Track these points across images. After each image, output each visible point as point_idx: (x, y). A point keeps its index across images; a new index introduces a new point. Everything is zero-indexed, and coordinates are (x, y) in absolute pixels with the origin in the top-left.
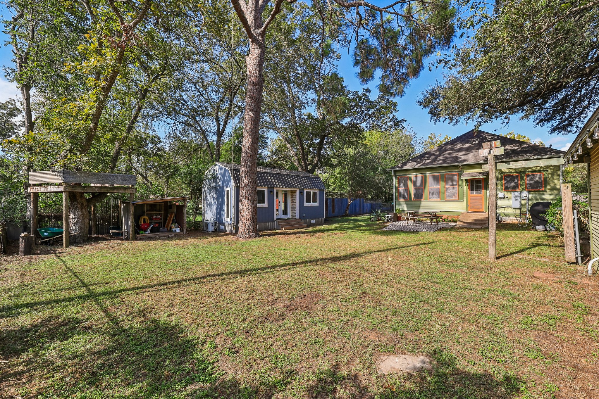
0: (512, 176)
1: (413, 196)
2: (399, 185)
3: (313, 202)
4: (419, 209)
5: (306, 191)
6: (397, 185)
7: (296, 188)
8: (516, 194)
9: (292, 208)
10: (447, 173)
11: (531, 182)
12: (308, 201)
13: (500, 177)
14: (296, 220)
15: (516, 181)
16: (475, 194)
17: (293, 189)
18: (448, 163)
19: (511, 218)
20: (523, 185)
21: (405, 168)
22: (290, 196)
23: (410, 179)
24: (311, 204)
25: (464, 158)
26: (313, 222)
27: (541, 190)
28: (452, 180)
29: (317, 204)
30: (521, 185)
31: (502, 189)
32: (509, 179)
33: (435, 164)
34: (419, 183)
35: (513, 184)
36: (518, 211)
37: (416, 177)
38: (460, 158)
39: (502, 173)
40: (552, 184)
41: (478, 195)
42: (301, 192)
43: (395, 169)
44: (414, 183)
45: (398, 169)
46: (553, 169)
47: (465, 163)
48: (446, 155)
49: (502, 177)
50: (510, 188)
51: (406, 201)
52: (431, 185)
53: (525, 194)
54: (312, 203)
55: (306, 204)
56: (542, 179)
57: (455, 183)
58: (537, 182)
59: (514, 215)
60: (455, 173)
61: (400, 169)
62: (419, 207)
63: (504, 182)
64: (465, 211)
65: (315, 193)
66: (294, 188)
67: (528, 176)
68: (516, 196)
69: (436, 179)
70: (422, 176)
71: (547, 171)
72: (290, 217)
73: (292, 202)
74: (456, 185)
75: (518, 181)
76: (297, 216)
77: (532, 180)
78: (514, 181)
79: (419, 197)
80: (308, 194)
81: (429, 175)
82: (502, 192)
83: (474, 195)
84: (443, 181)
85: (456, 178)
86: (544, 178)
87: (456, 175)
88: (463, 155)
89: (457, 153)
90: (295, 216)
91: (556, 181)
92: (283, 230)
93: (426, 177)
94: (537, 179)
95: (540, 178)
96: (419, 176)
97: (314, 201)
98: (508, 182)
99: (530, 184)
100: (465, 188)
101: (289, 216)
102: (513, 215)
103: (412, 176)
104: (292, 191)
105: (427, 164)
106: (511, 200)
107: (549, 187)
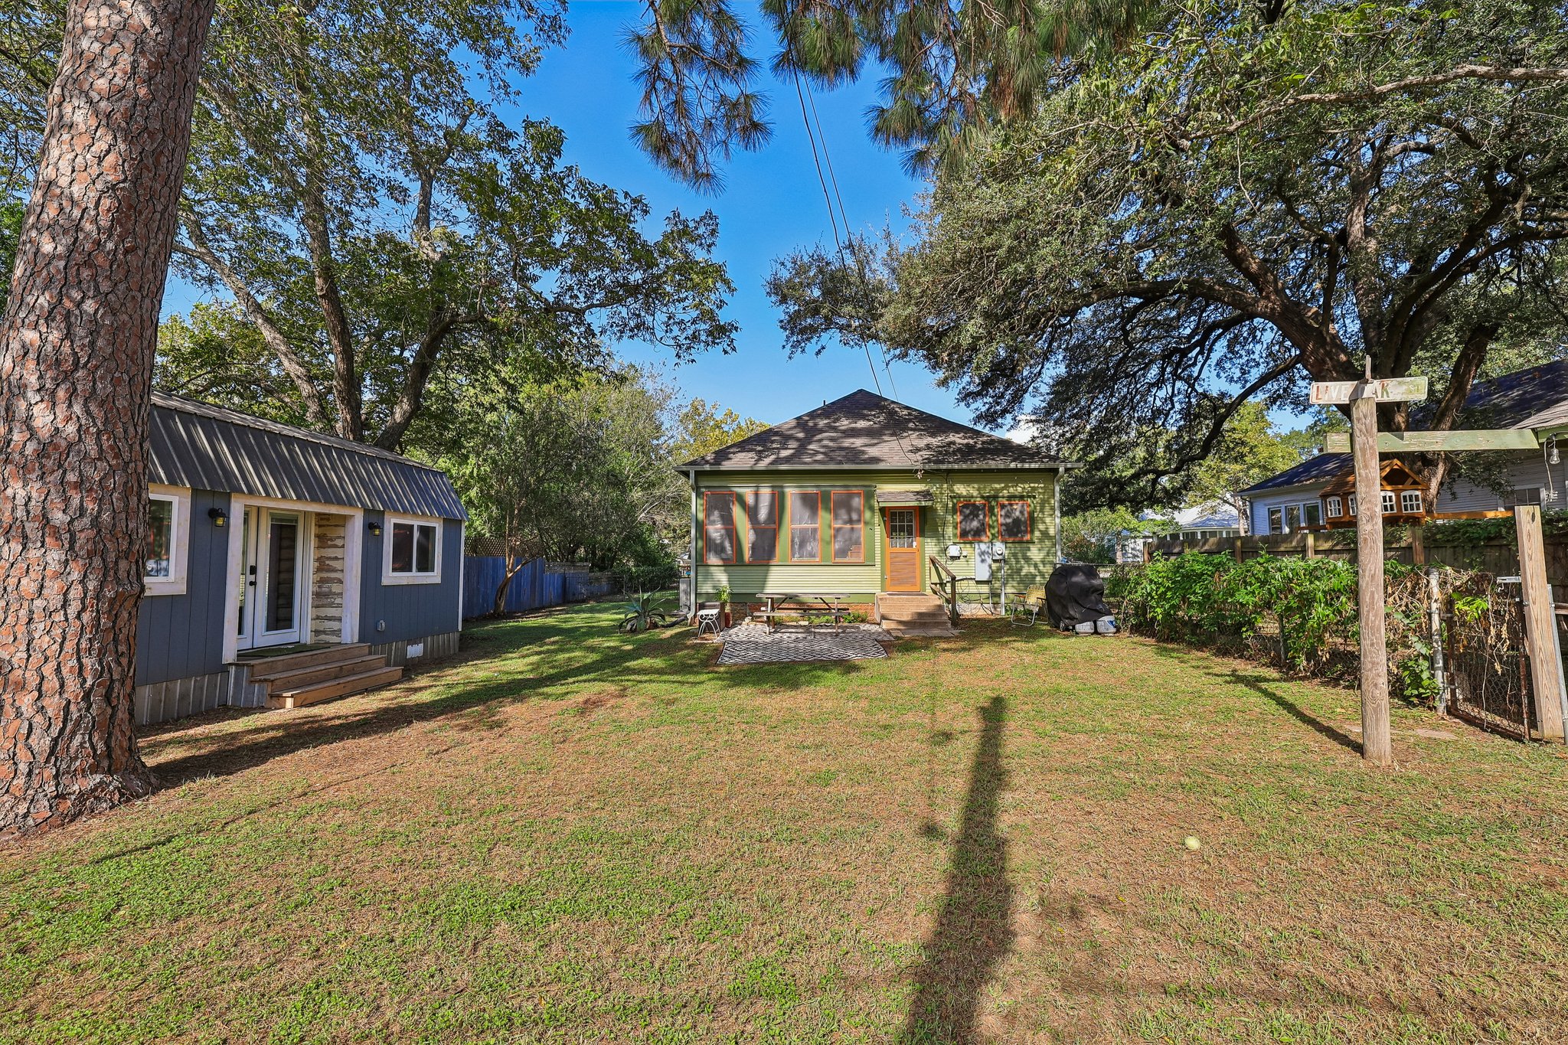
0: (974, 505)
1: (747, 554)
2: (708, 516)
3: (419, 570)
4: (763, 587)
5: (391, 521)
6: (701, 516)
7: (351, 504)
8: (983, 547)
9: (317, 595)
10: (835, 489)
11: (1009, 521)
12: (402, 563)
13: (950, 505)
14: (346, 651)
15: (981, 517)
16: (900, 546)
17: (333, 510)
18: (840, 462)
19: (973, 605)
20: (994, 528)
21: (727, 466)
22: (313, 542)
23: (741, 499)
24: (413, 577)
25: (873, 452)
26: (415, 650)
27: (1025, 539)
28: (849, 510)
29: (434, 577)
30: (991, 527)
31: (955, 535)
32: (968, 512)
33: (807, 463)
34: (763, 514)
35: (975, 524)
36: (985, 589)
37: (757, 495)
38: (863, 452)
39: (955, 497)
40: (1042, 527)
41: (906, 549)
42: (372, 527)
43: (699, 468)
44: (752, 512)
45: (707, 467)
46: (1044, 493)
47: (881, 466)
48: (825, 442)
49: (954, 505)
50: (969, 532)
51: (727, 564)
52: (795, 519)
53: (999, 547)
54: (414, 573)
55: (390, 577)
56: (1026, 515)
57: (855, 516)
58: (1017, 521)
59: (978, 599)
60: (855, 490)
61: (715, 468)
62: (763, 583)
63: (958, 518)
64: (878, 591)
65: (427, 532)
66: (340, 502)
67: (1003, 506)
68: (983, 553)
69: (810, 503)
70: (773, 495)
71: (1034, 497)
72: (308, 638)
73: (322, 565)
74: (859, 521)
75: (985, 516)
76: (350, 629)
77: (1009, 517)
78: (977, 516)
79: (765, 553)
80: (403, 534)
81: (791, 491)
82: (955, 544)
83: (898, 549)
84: (827, 509)
85: (857, 502)
86: (1029, 513)
87: (859, 494)
88: (866, 445)
89: (852, 440)
90: (337, 633)
91: (1048, 520)
92: (288, 711)
93: (782, 495)
94: (1017, 513)
95: (1022, 512)
96: (766, 492)
97: (425, 565)
98: (966, 517)
99: (1006, 525)
100: (879, 531)
101: (302, 630)
102: (977, 597)
103: (747, 492)
104: (322, 519)
105: (788, 460)
106: (972, 562)
107: (1037, 534)
